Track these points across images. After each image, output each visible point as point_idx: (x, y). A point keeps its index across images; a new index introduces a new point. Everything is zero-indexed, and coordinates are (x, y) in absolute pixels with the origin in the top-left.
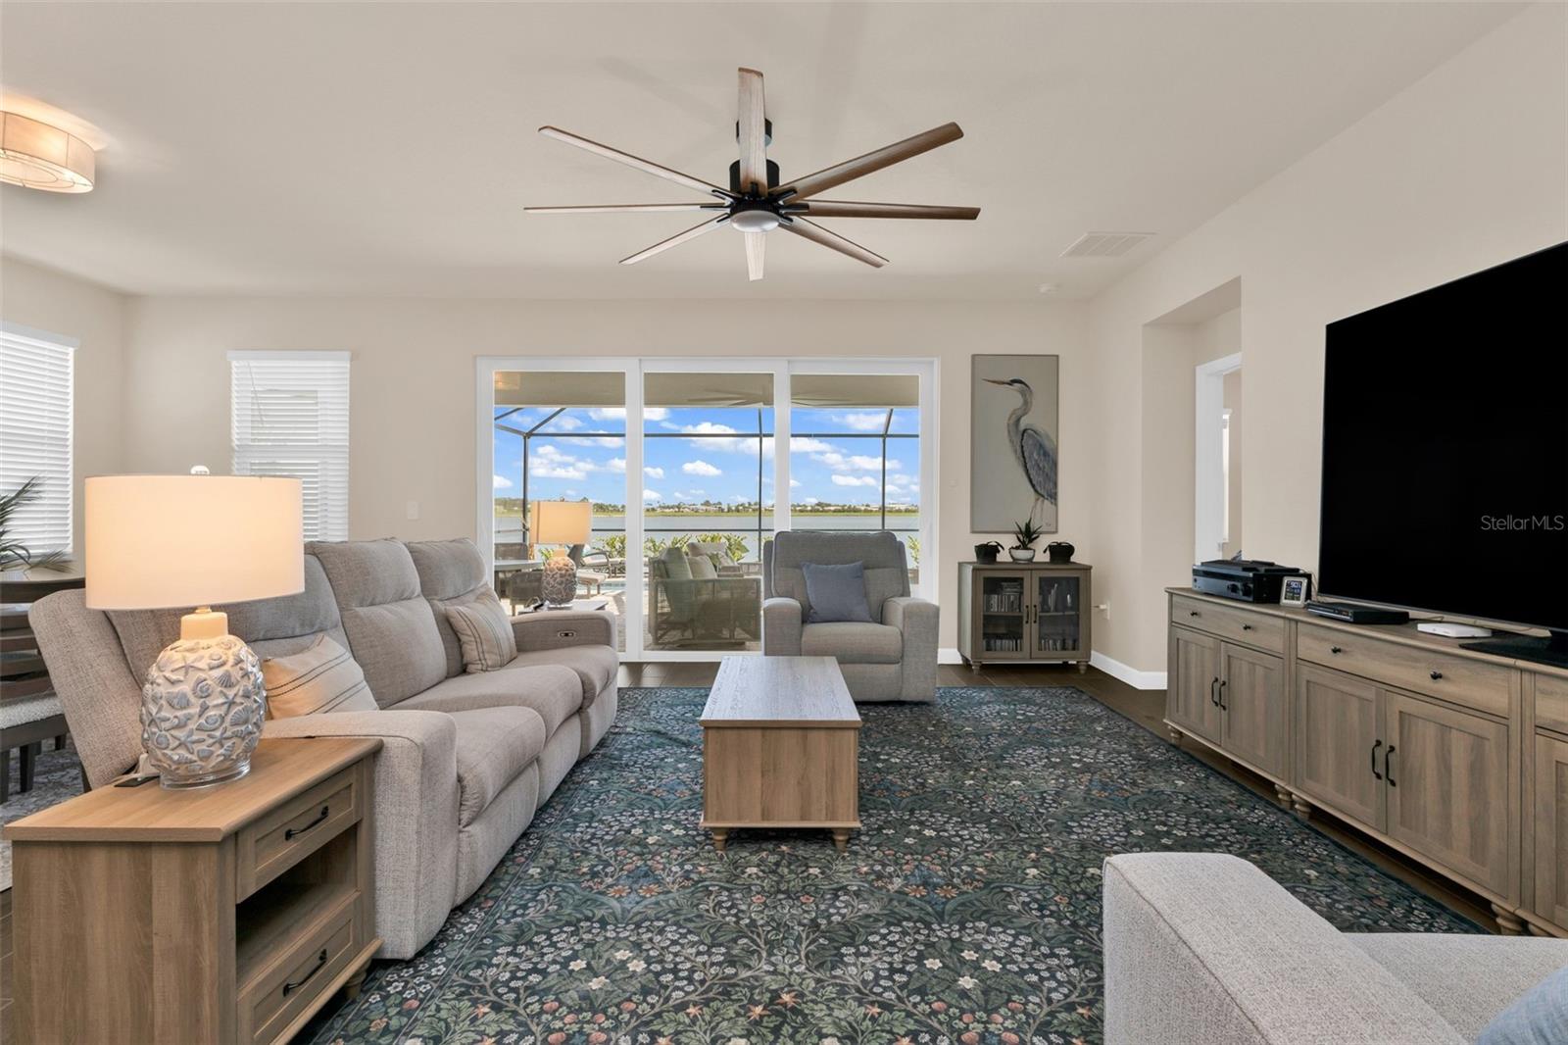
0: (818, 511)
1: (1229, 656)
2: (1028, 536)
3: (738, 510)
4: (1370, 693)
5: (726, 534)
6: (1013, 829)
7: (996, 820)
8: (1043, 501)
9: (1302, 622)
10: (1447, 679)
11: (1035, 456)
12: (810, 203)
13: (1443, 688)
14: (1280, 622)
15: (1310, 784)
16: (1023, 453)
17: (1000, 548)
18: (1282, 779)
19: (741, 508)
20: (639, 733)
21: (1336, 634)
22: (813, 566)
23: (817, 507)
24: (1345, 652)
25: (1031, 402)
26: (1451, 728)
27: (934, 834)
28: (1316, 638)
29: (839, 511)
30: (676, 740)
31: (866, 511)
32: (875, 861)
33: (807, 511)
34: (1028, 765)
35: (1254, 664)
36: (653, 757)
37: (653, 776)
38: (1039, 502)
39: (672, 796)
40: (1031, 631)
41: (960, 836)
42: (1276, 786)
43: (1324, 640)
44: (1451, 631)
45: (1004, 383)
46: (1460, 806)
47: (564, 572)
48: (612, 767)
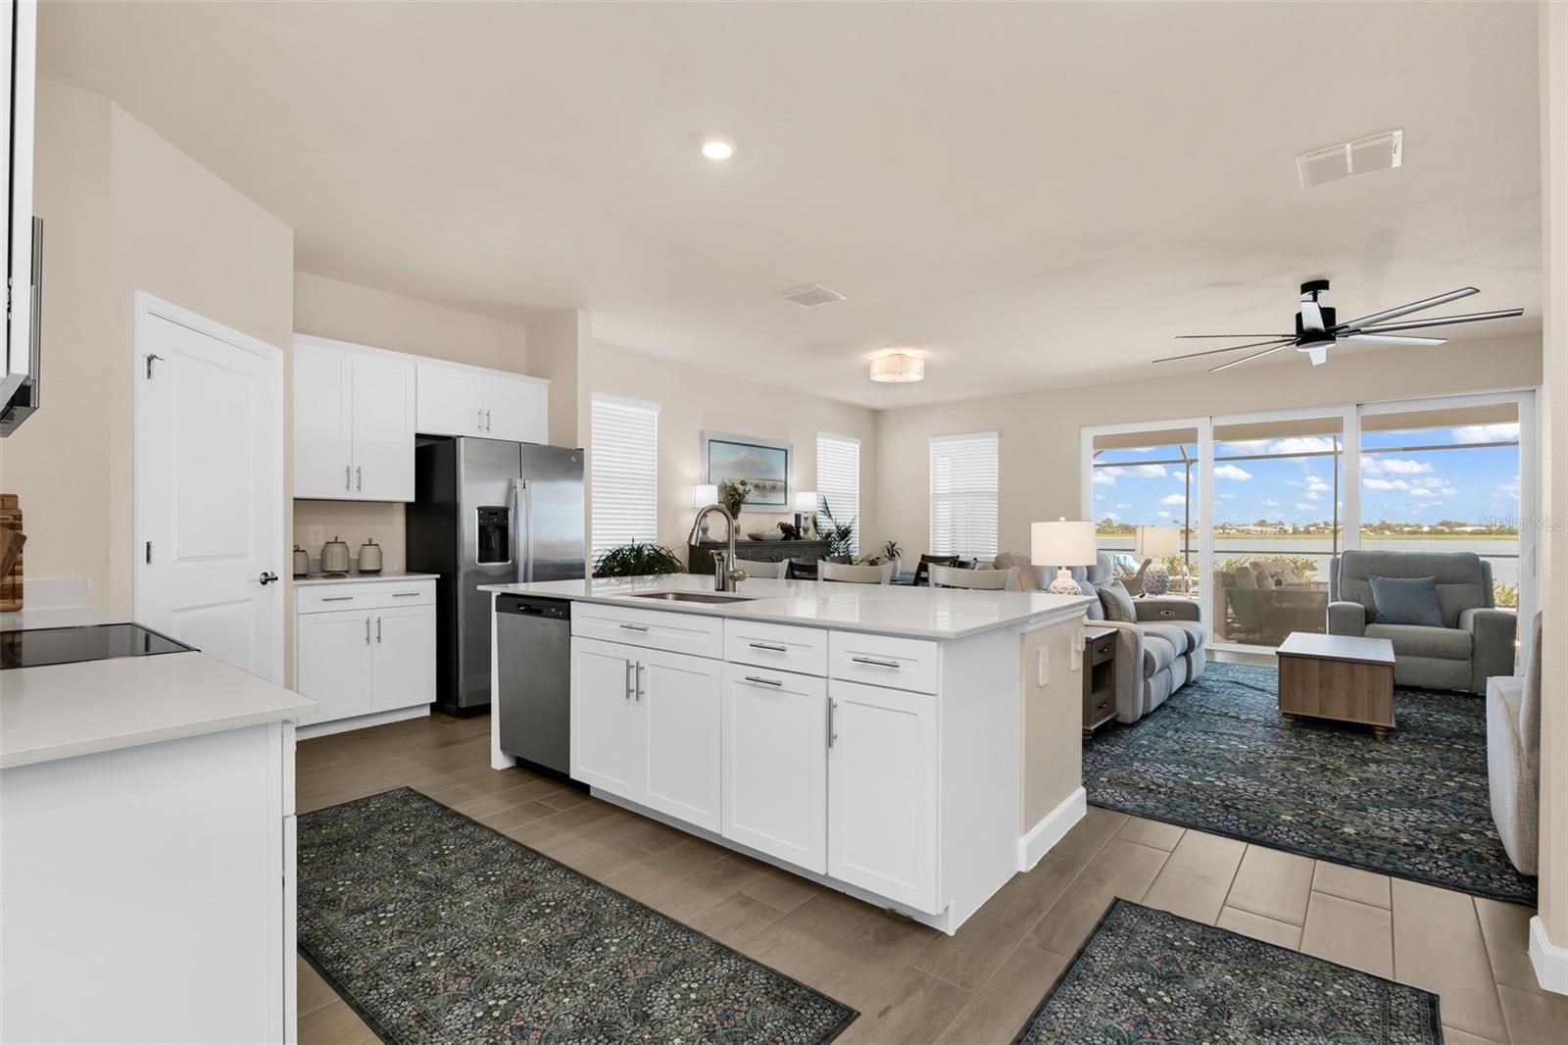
0: (1442, 532)
22: (1380, 578)
30: (1252, 687)
47: (1160, 574)
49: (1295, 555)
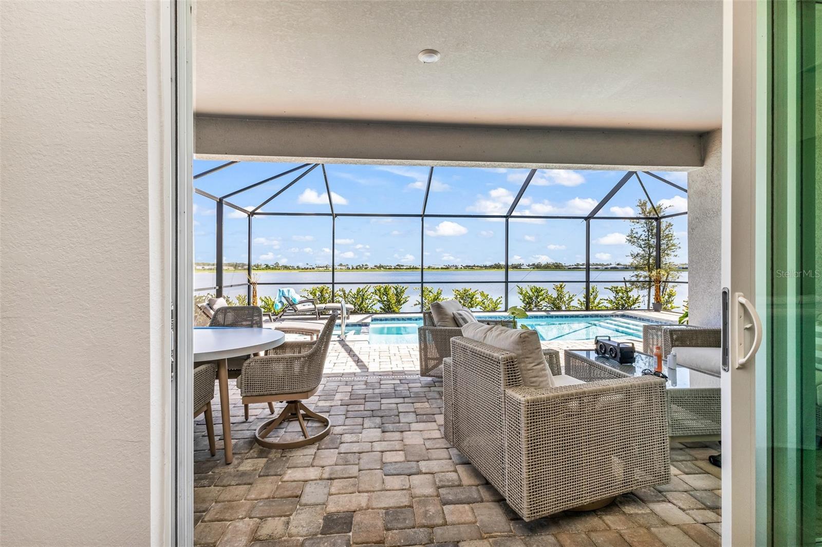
0: (398, 269)
3: (357, 269)
19: (358, 267)
29: (408, 269)
49: (396, 285)
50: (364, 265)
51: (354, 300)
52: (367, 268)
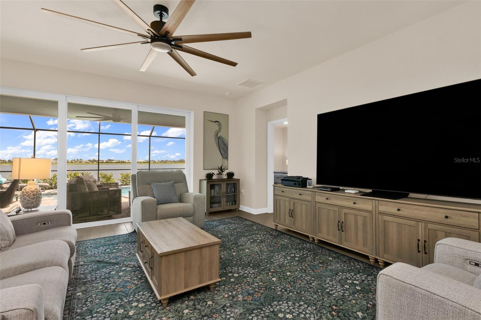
0: (109, 162)
1: (294, 203)
2: (221, 170)
3: (72, 162)
4: (336, 209)
5: (81, 172)
6: (258, 266)
7: (252, 265)
8: (224, 160)
9: (317, 192)
10: (357, 204)
11: (222, 145)
12: (183, 46)
13: (356, 206)
14: (310, 192)
15: (319, 235)
16: (219, 144)
17: (214, 175)
18: (311, 234)
19: (73, 161)
20: (88, 264)
21: (327, 194)
22: (155, 183)
23: (108, 161)
24: (329, 199)
25: (221, 128)
26: (358, 215)
27: (238, 275)
28: (320, 196)
29: (117, 162)
30: (110, 263)
31: (128, 162)
32: (227, 291)
33: (104, 163)
34: (246, 244)
35: (302, 204)
36: (103, 274)
37: (110, 282)
38: (223, 159)
39: (126, 289)
40: (224, 200)
41: (246, 273)
42: (309, 237)
43: (322, 196)
44: (353, 192)
45: (213, 122)
46: (360, 233)
47: (35, 193)
48: (85, 283)
50: (79, 159)
51: (51, 181)
52: (81, 162)
